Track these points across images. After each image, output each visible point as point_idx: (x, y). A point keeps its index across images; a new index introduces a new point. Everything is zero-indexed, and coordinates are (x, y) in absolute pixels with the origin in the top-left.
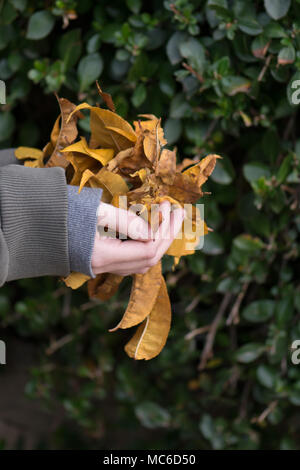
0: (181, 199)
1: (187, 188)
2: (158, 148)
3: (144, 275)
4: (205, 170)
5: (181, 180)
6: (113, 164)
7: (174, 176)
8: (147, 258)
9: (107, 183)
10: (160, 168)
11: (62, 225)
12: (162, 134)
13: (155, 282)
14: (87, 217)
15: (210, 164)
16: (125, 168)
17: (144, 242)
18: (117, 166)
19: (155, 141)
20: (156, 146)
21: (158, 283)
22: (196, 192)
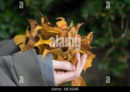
2: (74, 34)
11: (41, 73)
12: (74, 29)
15: (91, 36)
19: (72, 32)
20: (72, 34)
21: (80, 80)
22: (90, 48)
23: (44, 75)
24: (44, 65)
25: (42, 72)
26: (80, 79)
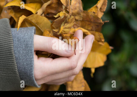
0: (89, 29)
1: (92, 20)
3: (73, 82)
4: (101, 9)
5: (88, 16)
6: (40, 12)
7: (82, 14)
8: (71, 69)
9: (37, 23)
10: (72, 10)
13: (81, 85)
14: (27, 46)
16: (48, 14)
17: (68, 57)
18: (43, 13)
21: (83, 86)
22: (99, 22)
23: (17, 59)
24: (19, 40)
25: (13, 53)
26: (83, 84)
